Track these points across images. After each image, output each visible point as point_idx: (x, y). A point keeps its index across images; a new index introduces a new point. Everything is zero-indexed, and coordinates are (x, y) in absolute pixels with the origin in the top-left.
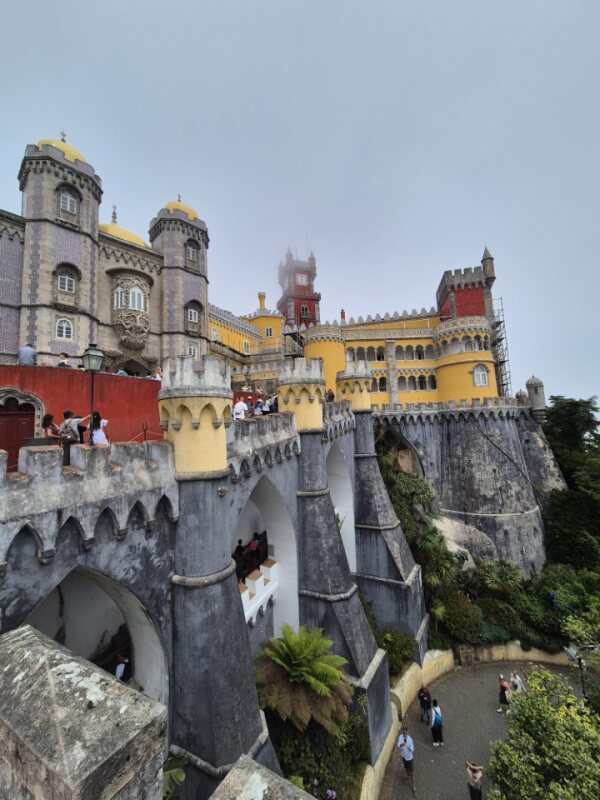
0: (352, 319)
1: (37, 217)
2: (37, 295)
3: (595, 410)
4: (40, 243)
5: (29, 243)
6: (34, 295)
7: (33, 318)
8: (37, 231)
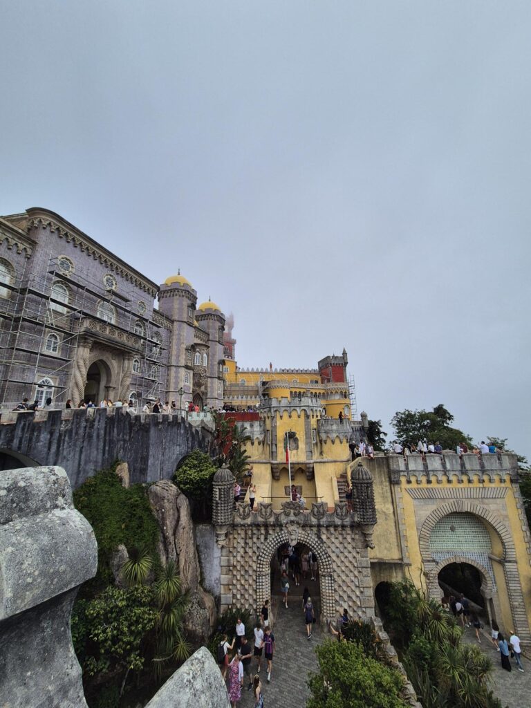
0: (276, 369)
1: (180, 320)
2: (179, 361)
3: (381, 426)
4: (182, 333)
5: (176, 332)
6: (178, 360)
7: (177, 372)
8: (180, 327)
